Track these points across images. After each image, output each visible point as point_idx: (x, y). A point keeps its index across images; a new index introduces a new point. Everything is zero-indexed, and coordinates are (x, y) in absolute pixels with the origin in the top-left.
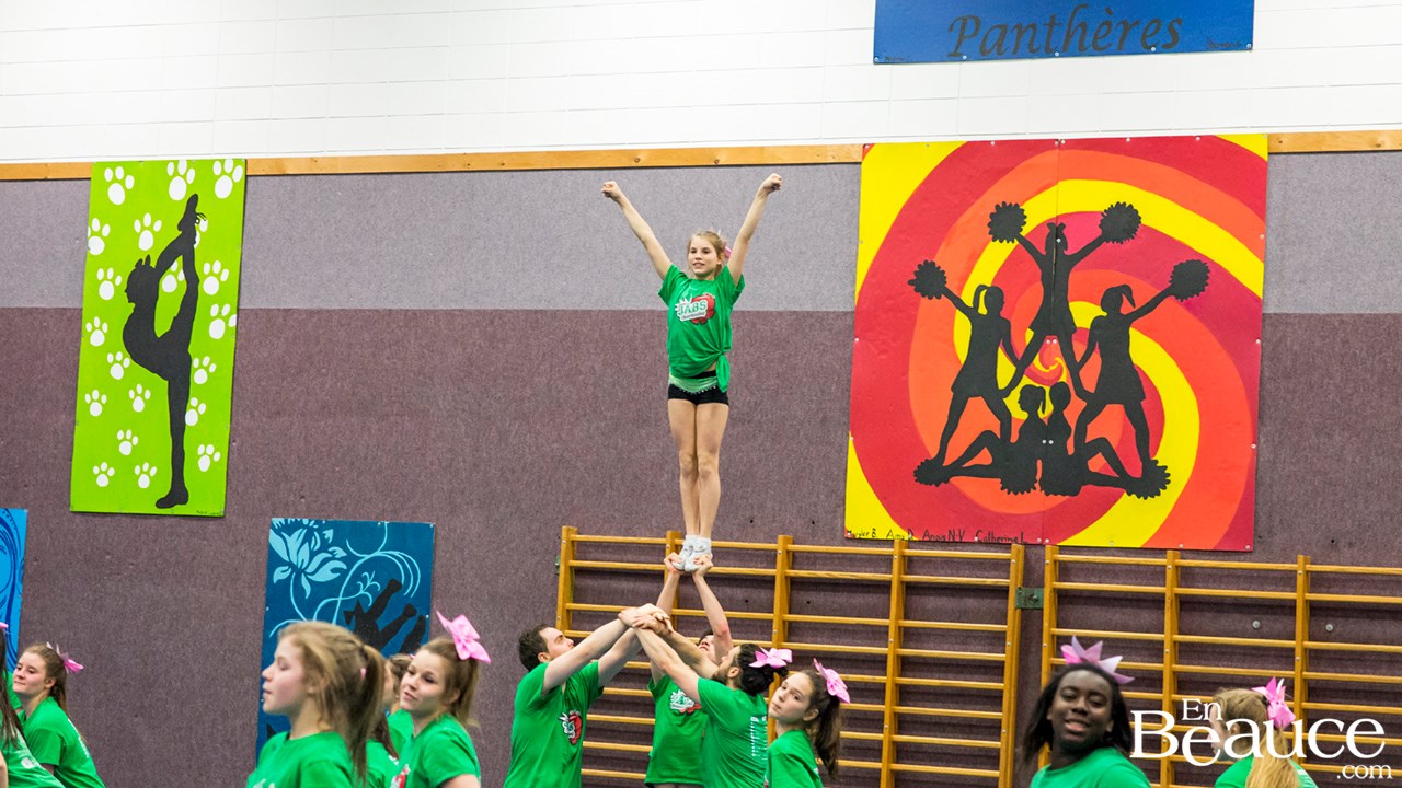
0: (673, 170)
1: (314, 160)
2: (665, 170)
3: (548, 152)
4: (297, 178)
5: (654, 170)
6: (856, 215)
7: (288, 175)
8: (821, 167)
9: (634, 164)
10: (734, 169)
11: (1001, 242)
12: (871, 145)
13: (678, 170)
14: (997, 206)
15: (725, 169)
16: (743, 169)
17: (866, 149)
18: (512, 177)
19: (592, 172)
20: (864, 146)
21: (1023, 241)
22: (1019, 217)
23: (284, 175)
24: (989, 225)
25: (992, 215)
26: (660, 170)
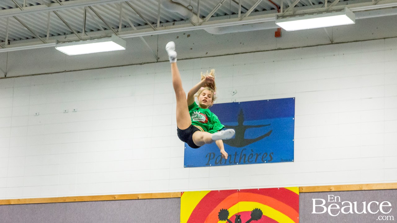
0: (126, 201)
1: (19, 200)
2: (123, 201)
3: (88, 196)
4: (14, 205)
5: (120, 201)
6: (179, 213)
7: (11, 205)
8: (169, 199)
9: (114, 199)
10: (144, 200)
11: (222, 220)
12: (183, 192)
13: (127, 201)
14: (221, 210)
15: (141, 200)
16: (146, 200)
17: (182, 193)
18: (78, 204)
19: (102, 202)
20: (181, 192)
21: (228, 220)
22: (227, 213)
23: (10, 205)
24: (218, 216)
25: (219, 213)
26: (122, 201)
